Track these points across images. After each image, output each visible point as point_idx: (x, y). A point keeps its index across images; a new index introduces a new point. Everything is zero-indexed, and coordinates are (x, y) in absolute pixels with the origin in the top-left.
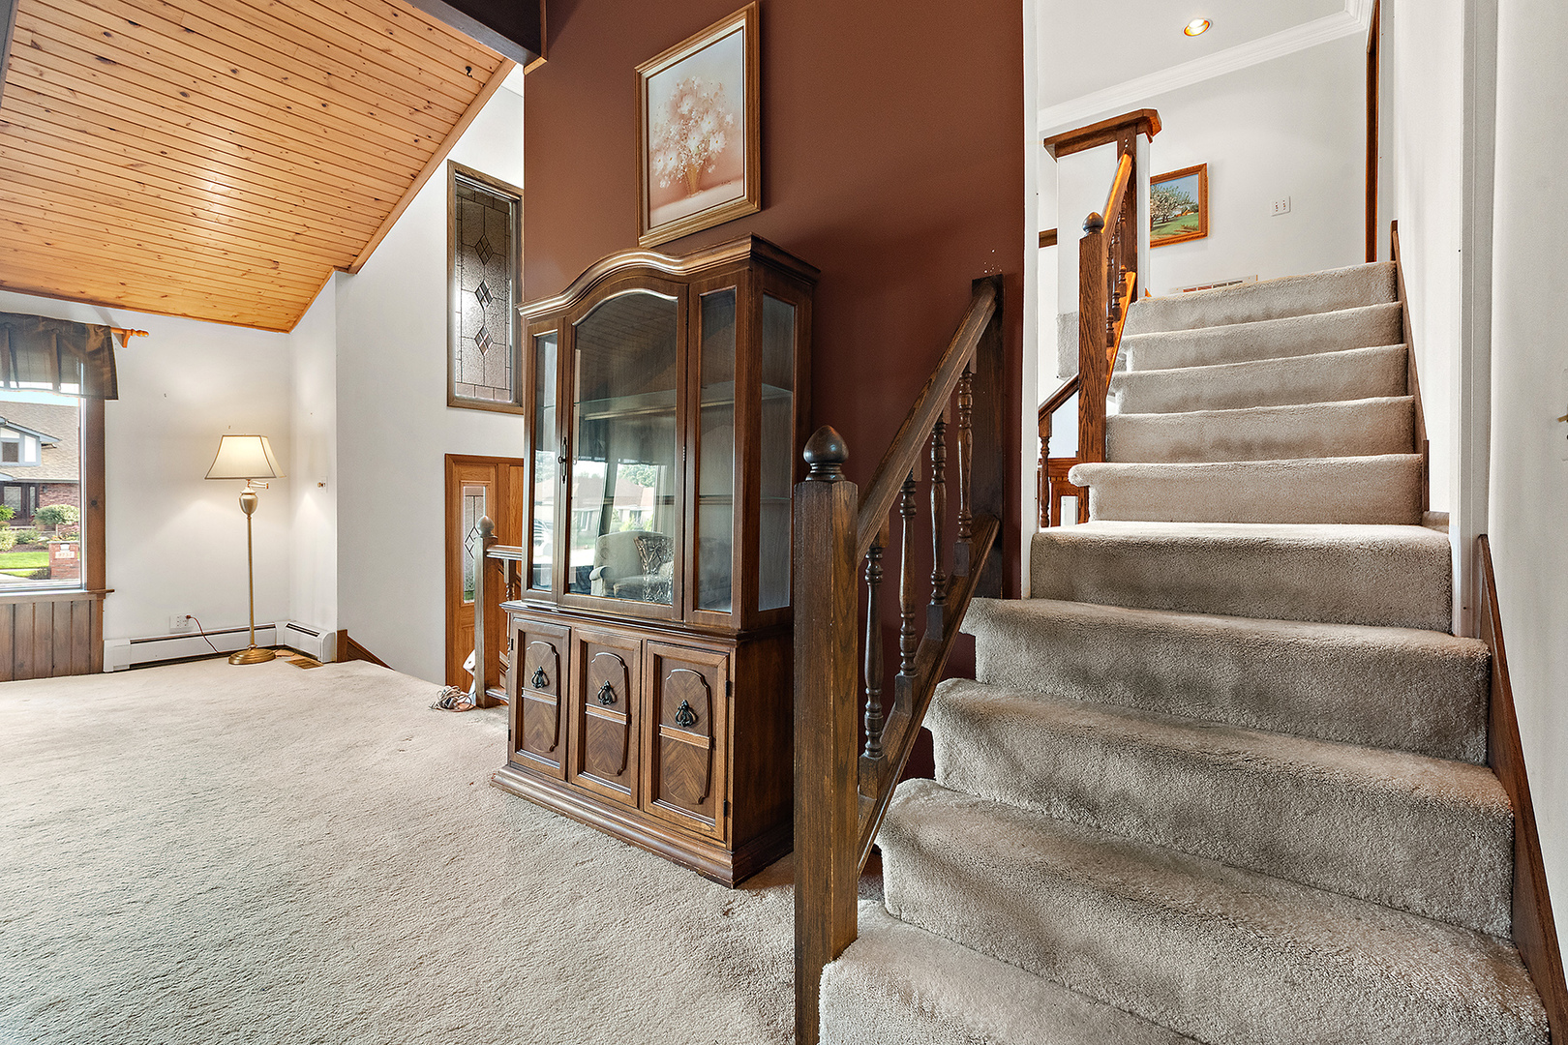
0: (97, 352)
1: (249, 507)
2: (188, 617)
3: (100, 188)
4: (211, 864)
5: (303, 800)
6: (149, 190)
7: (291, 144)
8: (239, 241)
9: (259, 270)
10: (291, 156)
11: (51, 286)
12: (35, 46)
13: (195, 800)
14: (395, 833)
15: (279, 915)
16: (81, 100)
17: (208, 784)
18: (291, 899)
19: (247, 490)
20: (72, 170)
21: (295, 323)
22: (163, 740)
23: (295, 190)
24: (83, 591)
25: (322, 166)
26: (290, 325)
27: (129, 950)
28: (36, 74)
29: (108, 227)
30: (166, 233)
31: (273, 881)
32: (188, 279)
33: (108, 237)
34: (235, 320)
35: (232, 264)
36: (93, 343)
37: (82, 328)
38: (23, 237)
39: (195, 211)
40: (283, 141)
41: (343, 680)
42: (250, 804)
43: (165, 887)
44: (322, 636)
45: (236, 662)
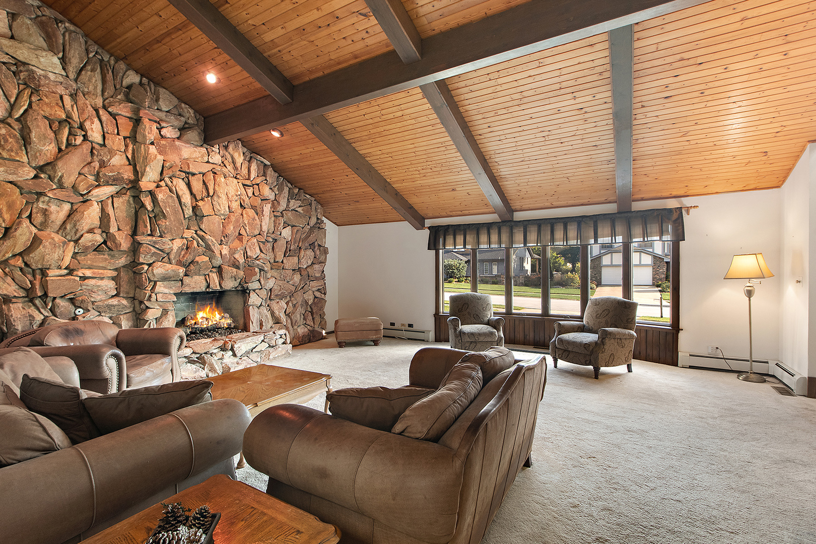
0: (676, 220)
1: (749, 294)
2: (717, 348)
3: (672, 149)
4: (682, 488)
5: (742, 479)
6: (692, 142)
7: (765, 87)
8: (741, 149)
9: (755, 160)
10: (766, 93)
11: (659, 195)
12: (643, 107)
13: (689, 450)
14: (792, 535)
15: (701, 536)
16: (661, 118)
17: (698, 445)
18: (711, 532)
19: (749, 285)
20: (660, 147)
21: (784, 181)
22: (688, 411)
23: (772, 110)
24: (670, 328)
25: (790, 88)
26: (781, 183)
27: (638, 506)
28: (644, 117)
29: (677, 164)
30: (702, 158)
31: (706, 515)
32: (716, 175)
33: (678, 169)
34: (745, 189)
35: (740, 161)
36: (675, 216)
37: (670, 211)
38: (648, 179)
39: (715, 143)
40: (760, 88)
41: (806, 411)
42: (713, 466)
43: (661, 486)
44: (797, 377)
45: (741, 378)
